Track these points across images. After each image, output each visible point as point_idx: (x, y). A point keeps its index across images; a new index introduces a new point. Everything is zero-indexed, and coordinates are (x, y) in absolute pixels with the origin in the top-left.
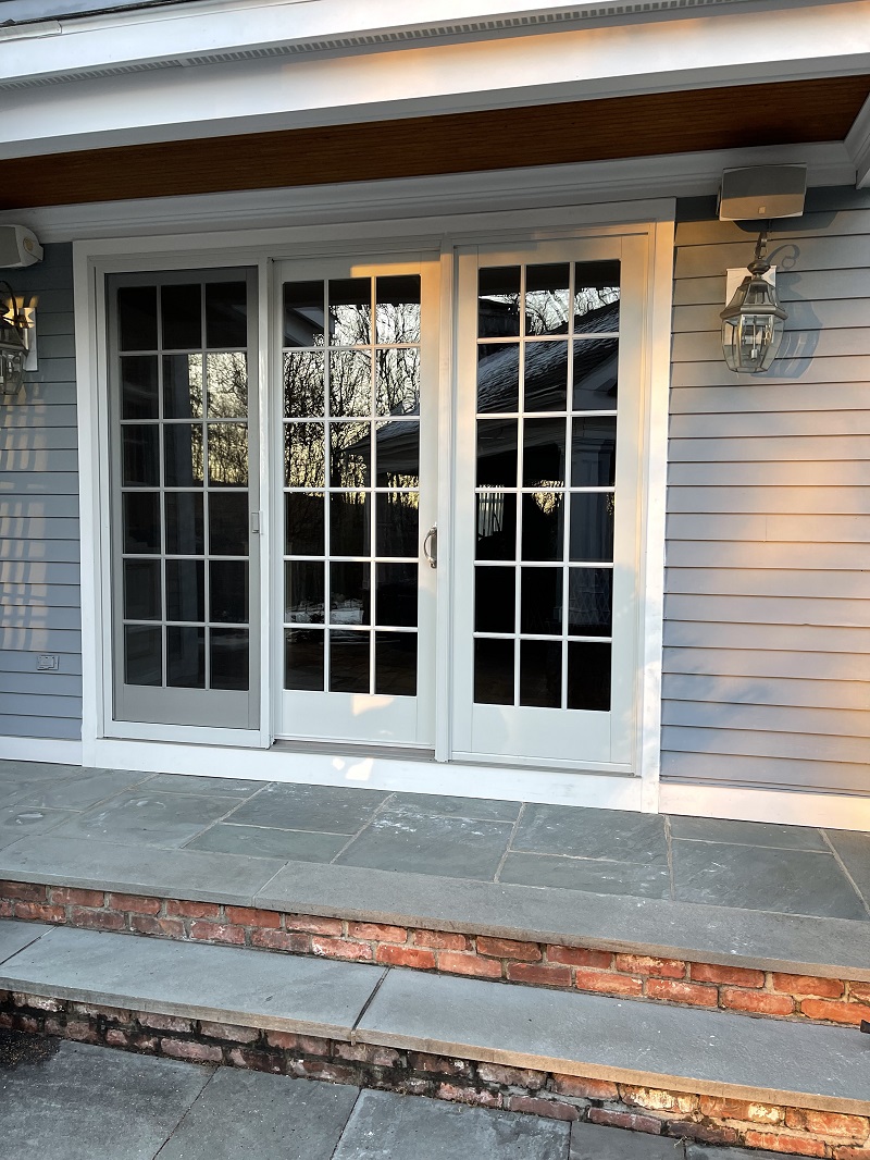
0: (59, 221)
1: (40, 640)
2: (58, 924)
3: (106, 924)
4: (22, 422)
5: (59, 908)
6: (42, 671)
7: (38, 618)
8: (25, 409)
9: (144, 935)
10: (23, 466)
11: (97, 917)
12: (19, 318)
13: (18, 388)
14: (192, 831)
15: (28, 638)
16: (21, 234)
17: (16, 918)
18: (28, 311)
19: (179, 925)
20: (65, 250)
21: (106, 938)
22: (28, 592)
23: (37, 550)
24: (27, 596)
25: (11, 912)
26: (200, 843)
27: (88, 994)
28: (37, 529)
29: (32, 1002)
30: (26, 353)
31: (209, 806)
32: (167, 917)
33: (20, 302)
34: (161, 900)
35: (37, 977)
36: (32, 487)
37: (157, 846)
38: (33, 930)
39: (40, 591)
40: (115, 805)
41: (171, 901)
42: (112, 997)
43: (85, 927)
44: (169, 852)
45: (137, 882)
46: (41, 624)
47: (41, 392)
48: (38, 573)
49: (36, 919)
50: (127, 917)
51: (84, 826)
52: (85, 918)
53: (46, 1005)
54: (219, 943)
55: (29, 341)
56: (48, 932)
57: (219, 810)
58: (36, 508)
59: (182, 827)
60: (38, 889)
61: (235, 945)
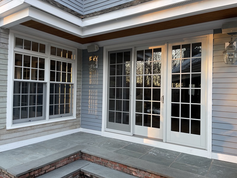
0: (101, 43)
1: (96, 113)
2: (93, 162)
3: (100, 163)
4: (95, 76)
5: (93, 159)
6: (96, 118)
7: (96, 109)
8: (95, 74)
9: (106, 166)
10: (95, 84)
11: (99, 162)
12: (95, 59)
13: (94, 71)
14: (116, 149)
15: (94, 112)
16: (96, 46)
17: (87, 160)
18: (97, 58)
19: (111, 165)
20: (103, 48)
21: (100, 166)
22: (95, 105)
23: (96, 98)
24: (94, 105)
25: (86, 159)
26: (117, 152)
27: (95, 174)
28: (96, 94)
29: (87, 175)
30: (96, 65)
31: (120, 145)
32: (109, 164)
33: (95, 57)
34: (108, 160)
35: (88, 170)
36: (96, 87)
37: (109, 151)
38: (89, 162)
39: (96, 105)
40: (105, 143)
41: (110, 161)
42: (98, 176)
43: (97, 163)
44: (111, 152)
45: (105, 157)
46: (96, 110)
47: (98, 71)
48: (96, 101)
49: (90, 161)
50: (103, 163)
51: (99, 146)
52: (97, 162)
53: (89, 175)
54: (117, 170)
55: (97, 63)
56: (91, 163)
57: (122, 146)
58: (96, 91)
59: (114, 148)
60: (90, 155)
61: (120, 171)
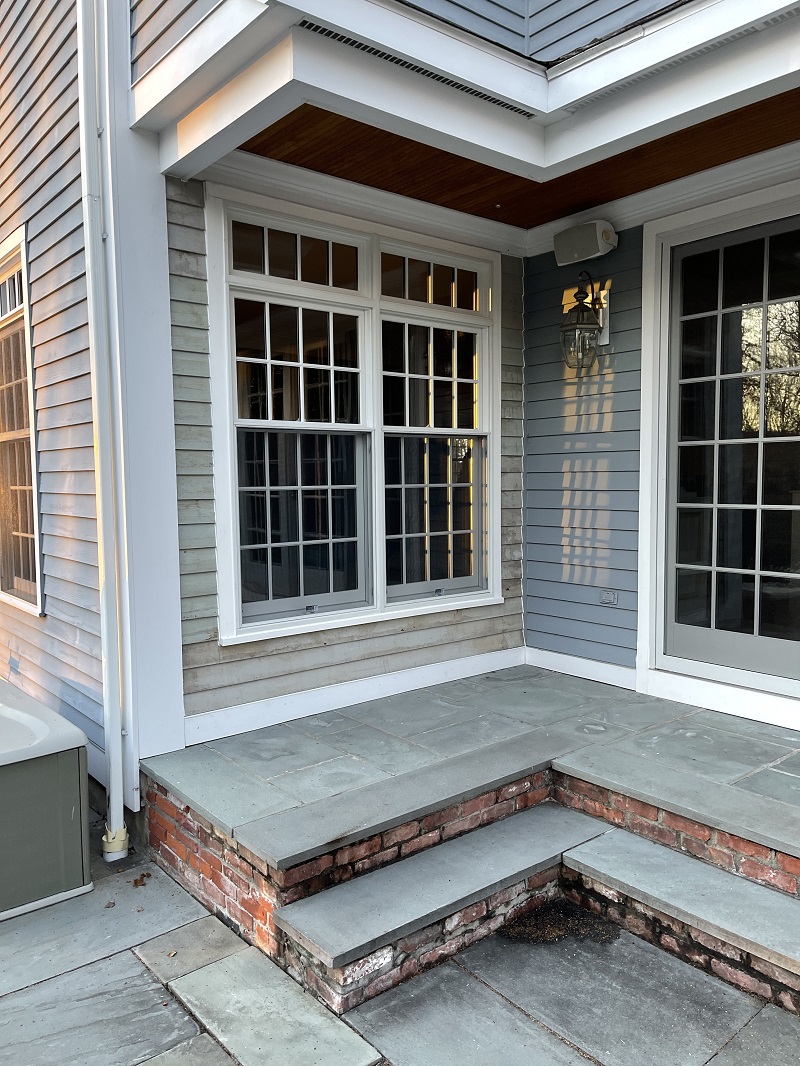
1: (603, 578)
2: (618, 826)
3: (660, 837)
4: (594, 389)
5: (620, 812)
6: (605, 604)
7: (603, 559)
8: (597, 379)
9: (694, 857)
10: (594, 428)
11: (652, 829)
12: (596, 300)
13: (593, 362)
14: (740, 770)
15: (594, 575)
16: (601, 226)
17: (584, 811)
18: (604, 293)
19: (729, 857)
20: (638, 231)
21: (660, 850)
22: (594, 535)
23: (603, 500)
24: (594, 539)
25: (579, 805)
26: (749, 784)
27: (646, 896)
28: (603, 481)
29: (598, 888)
30: (600, 330)
31: (758, 750)
32: (715, 845)
33: (597, 286)
34: (712, 829)
35: (602, 868)
36: (601, 446)
37: (704, 777)
38: (597, 826)
39: (603, 535)
40: (665, 731)
41: (722, 833)
42: (667, 905)
43: (641, 835)
44: (719, 786)
45: (688, 807)
46: (604, 564)
47: (611, 362)
48: (603, 519)
49: (600, 817)
50: (678, 836)
51: (640, 745)
52: (641, 826)
53: (610, 894)
55: (603, 320)
56: (610, 830)
57: (769, 756)
58: (603, 464)
59: (729, 764)
60: (602, 792)
